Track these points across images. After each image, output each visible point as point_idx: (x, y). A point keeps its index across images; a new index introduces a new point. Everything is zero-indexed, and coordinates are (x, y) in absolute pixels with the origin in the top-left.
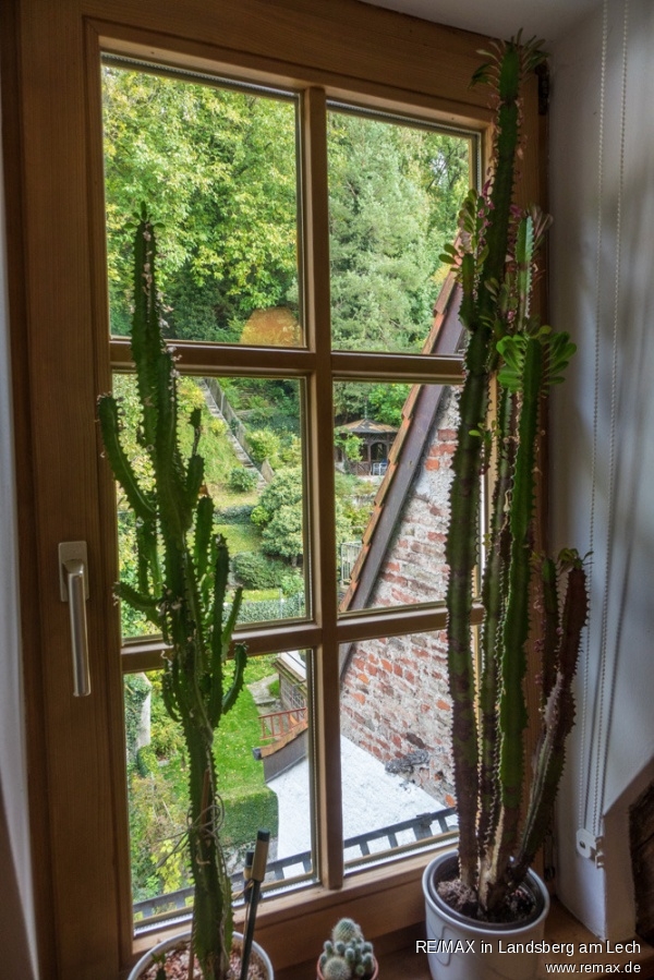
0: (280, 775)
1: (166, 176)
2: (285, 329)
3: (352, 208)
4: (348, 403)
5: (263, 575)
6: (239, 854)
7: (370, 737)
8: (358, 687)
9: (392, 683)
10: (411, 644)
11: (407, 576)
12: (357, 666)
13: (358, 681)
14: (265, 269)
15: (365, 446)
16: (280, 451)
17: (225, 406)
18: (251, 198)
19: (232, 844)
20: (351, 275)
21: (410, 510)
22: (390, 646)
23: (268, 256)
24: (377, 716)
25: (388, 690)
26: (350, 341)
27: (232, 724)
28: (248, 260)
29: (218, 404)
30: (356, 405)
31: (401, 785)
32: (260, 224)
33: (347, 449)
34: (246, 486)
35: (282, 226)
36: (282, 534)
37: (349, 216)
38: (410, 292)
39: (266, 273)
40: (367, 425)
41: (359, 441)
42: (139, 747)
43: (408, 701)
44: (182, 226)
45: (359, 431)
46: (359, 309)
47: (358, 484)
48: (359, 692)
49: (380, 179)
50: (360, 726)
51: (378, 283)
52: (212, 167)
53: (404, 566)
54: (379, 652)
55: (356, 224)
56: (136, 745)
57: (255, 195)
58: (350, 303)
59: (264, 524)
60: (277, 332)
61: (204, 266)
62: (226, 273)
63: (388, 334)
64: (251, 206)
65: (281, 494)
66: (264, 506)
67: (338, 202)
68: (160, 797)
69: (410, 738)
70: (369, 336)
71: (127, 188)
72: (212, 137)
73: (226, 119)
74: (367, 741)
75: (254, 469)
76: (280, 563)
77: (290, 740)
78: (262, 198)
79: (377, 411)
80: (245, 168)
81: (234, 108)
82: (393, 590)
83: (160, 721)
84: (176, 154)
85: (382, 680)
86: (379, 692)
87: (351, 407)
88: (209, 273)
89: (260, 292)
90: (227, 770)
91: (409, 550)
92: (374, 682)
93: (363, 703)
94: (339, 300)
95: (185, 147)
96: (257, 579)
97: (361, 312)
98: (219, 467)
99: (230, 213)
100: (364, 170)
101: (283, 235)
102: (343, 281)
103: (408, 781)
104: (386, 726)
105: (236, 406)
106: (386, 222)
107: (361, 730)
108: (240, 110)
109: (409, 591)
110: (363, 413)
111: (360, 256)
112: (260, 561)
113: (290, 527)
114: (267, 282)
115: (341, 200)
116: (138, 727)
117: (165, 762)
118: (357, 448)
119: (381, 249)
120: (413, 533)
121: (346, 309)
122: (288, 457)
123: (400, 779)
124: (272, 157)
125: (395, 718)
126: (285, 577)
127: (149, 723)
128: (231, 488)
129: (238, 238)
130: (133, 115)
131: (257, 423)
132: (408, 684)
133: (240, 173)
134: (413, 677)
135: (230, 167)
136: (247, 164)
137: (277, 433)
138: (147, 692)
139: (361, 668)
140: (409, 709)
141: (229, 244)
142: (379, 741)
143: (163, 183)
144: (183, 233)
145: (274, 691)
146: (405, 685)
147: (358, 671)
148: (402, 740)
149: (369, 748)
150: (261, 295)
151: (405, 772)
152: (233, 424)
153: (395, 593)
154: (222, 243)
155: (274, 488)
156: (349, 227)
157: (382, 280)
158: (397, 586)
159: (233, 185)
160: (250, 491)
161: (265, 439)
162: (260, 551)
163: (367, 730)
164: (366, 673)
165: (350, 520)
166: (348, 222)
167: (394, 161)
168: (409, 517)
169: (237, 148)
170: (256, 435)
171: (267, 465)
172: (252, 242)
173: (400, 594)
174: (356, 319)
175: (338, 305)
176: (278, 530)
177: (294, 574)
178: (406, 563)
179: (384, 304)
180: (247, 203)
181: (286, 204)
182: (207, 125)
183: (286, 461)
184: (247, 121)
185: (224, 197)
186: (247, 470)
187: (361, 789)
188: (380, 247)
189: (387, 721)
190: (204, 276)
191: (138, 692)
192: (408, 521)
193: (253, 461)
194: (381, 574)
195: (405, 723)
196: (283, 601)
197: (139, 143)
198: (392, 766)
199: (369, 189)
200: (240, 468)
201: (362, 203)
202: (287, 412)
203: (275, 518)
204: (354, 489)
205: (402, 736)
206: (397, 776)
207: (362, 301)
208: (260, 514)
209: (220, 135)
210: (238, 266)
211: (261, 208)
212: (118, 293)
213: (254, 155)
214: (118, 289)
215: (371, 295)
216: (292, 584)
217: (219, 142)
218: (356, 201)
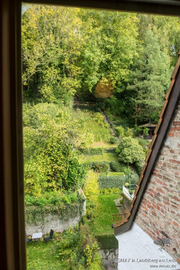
0: (119, 235)
1: (93, 58)
2: (126, 98)
3: (146, 62)
4: (145, 118)
5: (119, 168)
6: (110, 252)
7: (148, 229)
8: (144, 211)
9: (156, 212)
10: (163, 199)
11: (161, 175)
12: (144, 204)
13: (144, 209)
14: (120, 82)
15: (150, 131)
16: (124, 132)
17: (109, 120)
18: (116, 63)
19: (108, 249)
20: (145, 81)
21: (162, 151)
22: (155, 199)
23: (121, 78)
24: (151, 223)
25: (154, 214)
26: (145, 100)
27: (109, 211)
28: (115, 80)
29: (107, 119)
30: (147, 119)
31: (159, 249)
32: (119, 69)
33: (144, 132)
34: (114, 142)
35: (125, 69)
36: (124, 156)
37: (145, 65)
38: (164, 85)
39: (121, 83)
40: (150, 125)
41: (148, 129)
42: (83, 215)
43: (162, 219)
44: (97, 72)
45: (148, 126)
46: (148, 91)
47: (148, 142)
48: (144, 213)
49: (154, 53)
50: (145, 225)
51: (154, 83)
52: (105, 55)
53: (160, 171)
54: (151, 200)
55: (147, 67)
56: (82, 215)
57: (118, 61)
58: (145, 89)
59: (119, 153)
60: (124, 99)
61: (103, 82)
62: (109, 83)
63: (157, 98)
64: (116, 65)
65: (124, 145)
66: (119, 148)
67: (141, 61)
68: (87, 232)
69: (163, 233)
70: (151, 99)
71: (83, 63)
72: (106, 48)
73: (109, 42)
74: (147, 230)
75: (117, 138)
76: (124, 165)
77: (122, 224)
78: (119, 62)
79: (154, 120)
80: (115, 54)
81: (112, 39)
82: (156, 179)
83: (89, 208)
84: (96, 53)
85: (152, 210)
86: (151, 214)
87: (145, 119)
88: (105, 84)
89: (119, 88)
90: (107, 225)
91: (162, 165)
92: (149, 210)
93: (146, 217)
94: (142, 89)
95: (98, 50)
96: (117, 169)
97: (149, 92)
98: (107, 137)
99: (110, 67)
100: (150, 51)
101: (126, 72)
102: (143, 83)
103: (162, 248)
104: (154, 227)
105: (112, 120)
106: (156, 65)
107: (145, 226)
108: (114, 39)
109: (162, 180)
110: (149, 121)
111: (148, 75)
112: (118, 164)
113: (126, 154)
114: (121, 85)
115: (142, 61)
116: (82, 210)
117: (89, 221)
118: (147, 132)
119: (155, 73)
120: (163, 159)
121: (144, 91)
122: (127, 134)
123: (159, 247)
124: (122, 51)
125: (157, 225)
126: (125, 169)
127: (85, 209)
128: (110, 143)
129: (113, 74)
130: (85, 44)
131: (118, 125)
132: (162, 213)
133: (114, 56)
134: (164, 211)
135: (110, 55)
136: (115, 53)
137: (123, 127)
138: (85, 200)
139: (145, 205)
140: (162, 222)
141: (110, 76)
142: (151, 231)
143: (92, 61)
144: (98, 74)
145: (122, 202)
146: (161, 214)
147: (144, 206)
148: (160, 233)
149: (148, 233)
150: (119, 89)
151: (161, 245)
152: (111, 125)
153: (157, 180)
154: (108, 76)
155: (122, 143)
156: (145, 68)
157: (155, 82)
158: (158, 178)
159: (112, 60)
160: (115, 144)
161: (120, 129)
162: (118, 161)
163: (147, 227)
164: (147, 207)
165: (145, 153)
166: (144, 66)
167: (159, 48)
168: (162, 153)
169: (113, 49)
170: (117, 128)
171: (120, 136)
172: (116, 74)
173: (159, 181)
174: (147, 94)
175: (142, 90)
176: (123, 155)
177: (128, 168)
178: (161, 170)
179: (156, 89)
180: (115, 64)
181: (127, 63)
182: (104, 44)
183: (126, 135)
184: (116, 42)
185: (109, 63)
186: (115, 138)
187: (145, 246)
188: (154, 73)
189: (154, 225)
190: (103, 85)
191: (82, 200)
192: (162, 155)
193: (116, 135)
194: (152, 173)
195: (161, 227)
196: (124, 176)
197: (86, 51)
198: (156, 241)
199: (151, 56)
200: (113, 137)
201: (149, 60)
202: (126, 121)
203: (122, 151)
204: (146, 143)
205: (160, 231)
206: (158, 245)
207: (149, 89)
208: (118, 150)
209: (108, 46)
210: (113, 81)
211: (119, 65)
212: (81, 91)
213: (117, 51)
214: (81, 90)
215: (152, 87)
216: (127, 171)
217: (107, 48)
218: (147, 60)
